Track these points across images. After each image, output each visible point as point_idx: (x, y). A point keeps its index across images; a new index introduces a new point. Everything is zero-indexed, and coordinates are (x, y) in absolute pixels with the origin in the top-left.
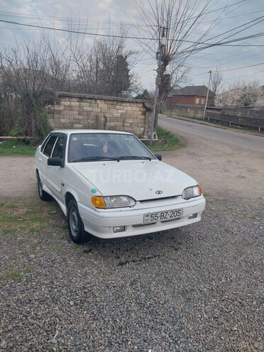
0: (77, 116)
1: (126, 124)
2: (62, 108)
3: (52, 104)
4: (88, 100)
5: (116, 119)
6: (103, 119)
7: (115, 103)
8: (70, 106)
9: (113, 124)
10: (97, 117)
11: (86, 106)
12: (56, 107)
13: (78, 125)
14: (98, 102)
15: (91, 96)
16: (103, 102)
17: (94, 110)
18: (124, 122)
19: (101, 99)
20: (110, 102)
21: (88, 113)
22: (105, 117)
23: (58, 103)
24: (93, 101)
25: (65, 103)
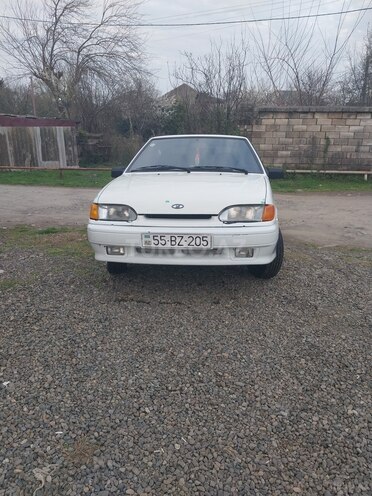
0: (283, 140)
1: (362, 148)
2: (263, 128)
3: (249, 124)
4: (302, 115)
5: (347, 141)
6: (323, 142)
7: (345, 116)
8: (274, 125)
9: (339, 149)
10: (314, 138)
11: (298, 124)
12: (255, 129)
13: (284, 153)
14: (317, 116)
15: (306, 108)
16: (326, 115)
17: (310, 129)
18: (359, 145)
19: (322, 112)
20: (337, 116)
21: (301, 134)
22: (327, 139)
23: (258, 123)
24: (309, 116)
25: (267, 121)
